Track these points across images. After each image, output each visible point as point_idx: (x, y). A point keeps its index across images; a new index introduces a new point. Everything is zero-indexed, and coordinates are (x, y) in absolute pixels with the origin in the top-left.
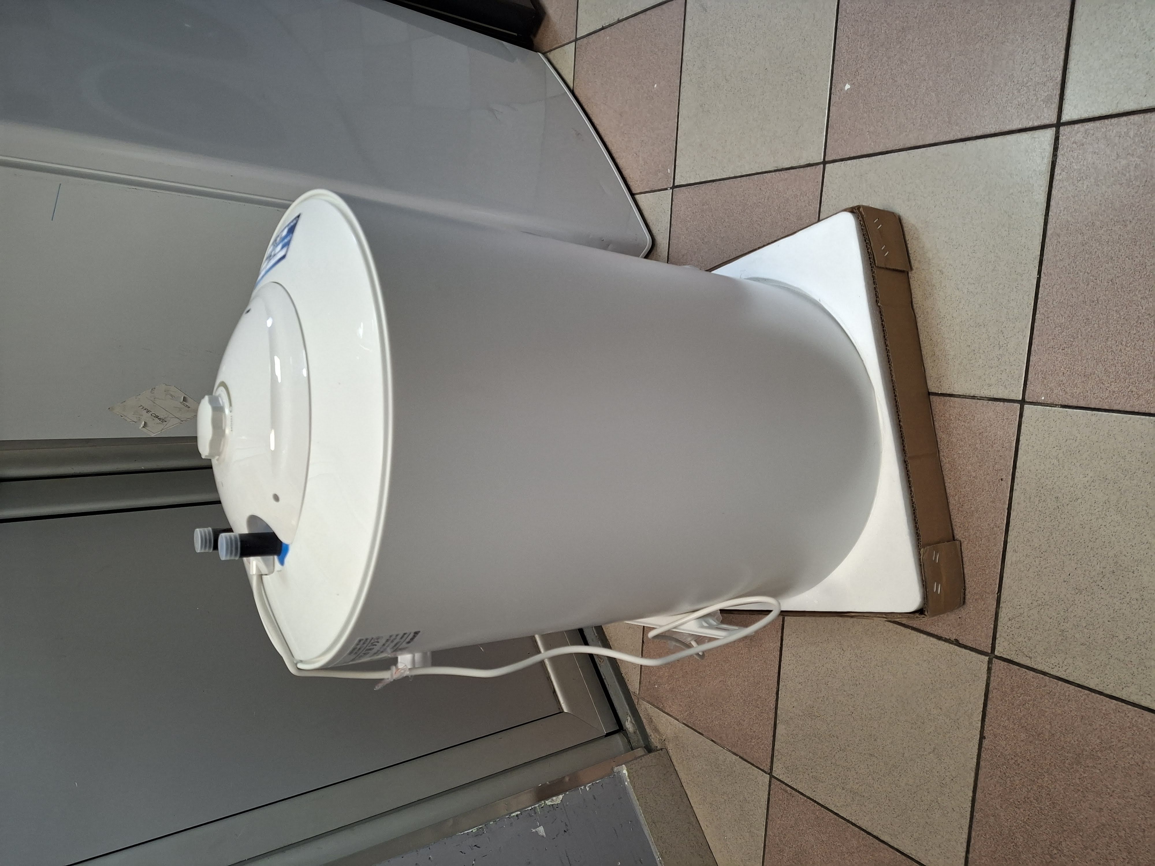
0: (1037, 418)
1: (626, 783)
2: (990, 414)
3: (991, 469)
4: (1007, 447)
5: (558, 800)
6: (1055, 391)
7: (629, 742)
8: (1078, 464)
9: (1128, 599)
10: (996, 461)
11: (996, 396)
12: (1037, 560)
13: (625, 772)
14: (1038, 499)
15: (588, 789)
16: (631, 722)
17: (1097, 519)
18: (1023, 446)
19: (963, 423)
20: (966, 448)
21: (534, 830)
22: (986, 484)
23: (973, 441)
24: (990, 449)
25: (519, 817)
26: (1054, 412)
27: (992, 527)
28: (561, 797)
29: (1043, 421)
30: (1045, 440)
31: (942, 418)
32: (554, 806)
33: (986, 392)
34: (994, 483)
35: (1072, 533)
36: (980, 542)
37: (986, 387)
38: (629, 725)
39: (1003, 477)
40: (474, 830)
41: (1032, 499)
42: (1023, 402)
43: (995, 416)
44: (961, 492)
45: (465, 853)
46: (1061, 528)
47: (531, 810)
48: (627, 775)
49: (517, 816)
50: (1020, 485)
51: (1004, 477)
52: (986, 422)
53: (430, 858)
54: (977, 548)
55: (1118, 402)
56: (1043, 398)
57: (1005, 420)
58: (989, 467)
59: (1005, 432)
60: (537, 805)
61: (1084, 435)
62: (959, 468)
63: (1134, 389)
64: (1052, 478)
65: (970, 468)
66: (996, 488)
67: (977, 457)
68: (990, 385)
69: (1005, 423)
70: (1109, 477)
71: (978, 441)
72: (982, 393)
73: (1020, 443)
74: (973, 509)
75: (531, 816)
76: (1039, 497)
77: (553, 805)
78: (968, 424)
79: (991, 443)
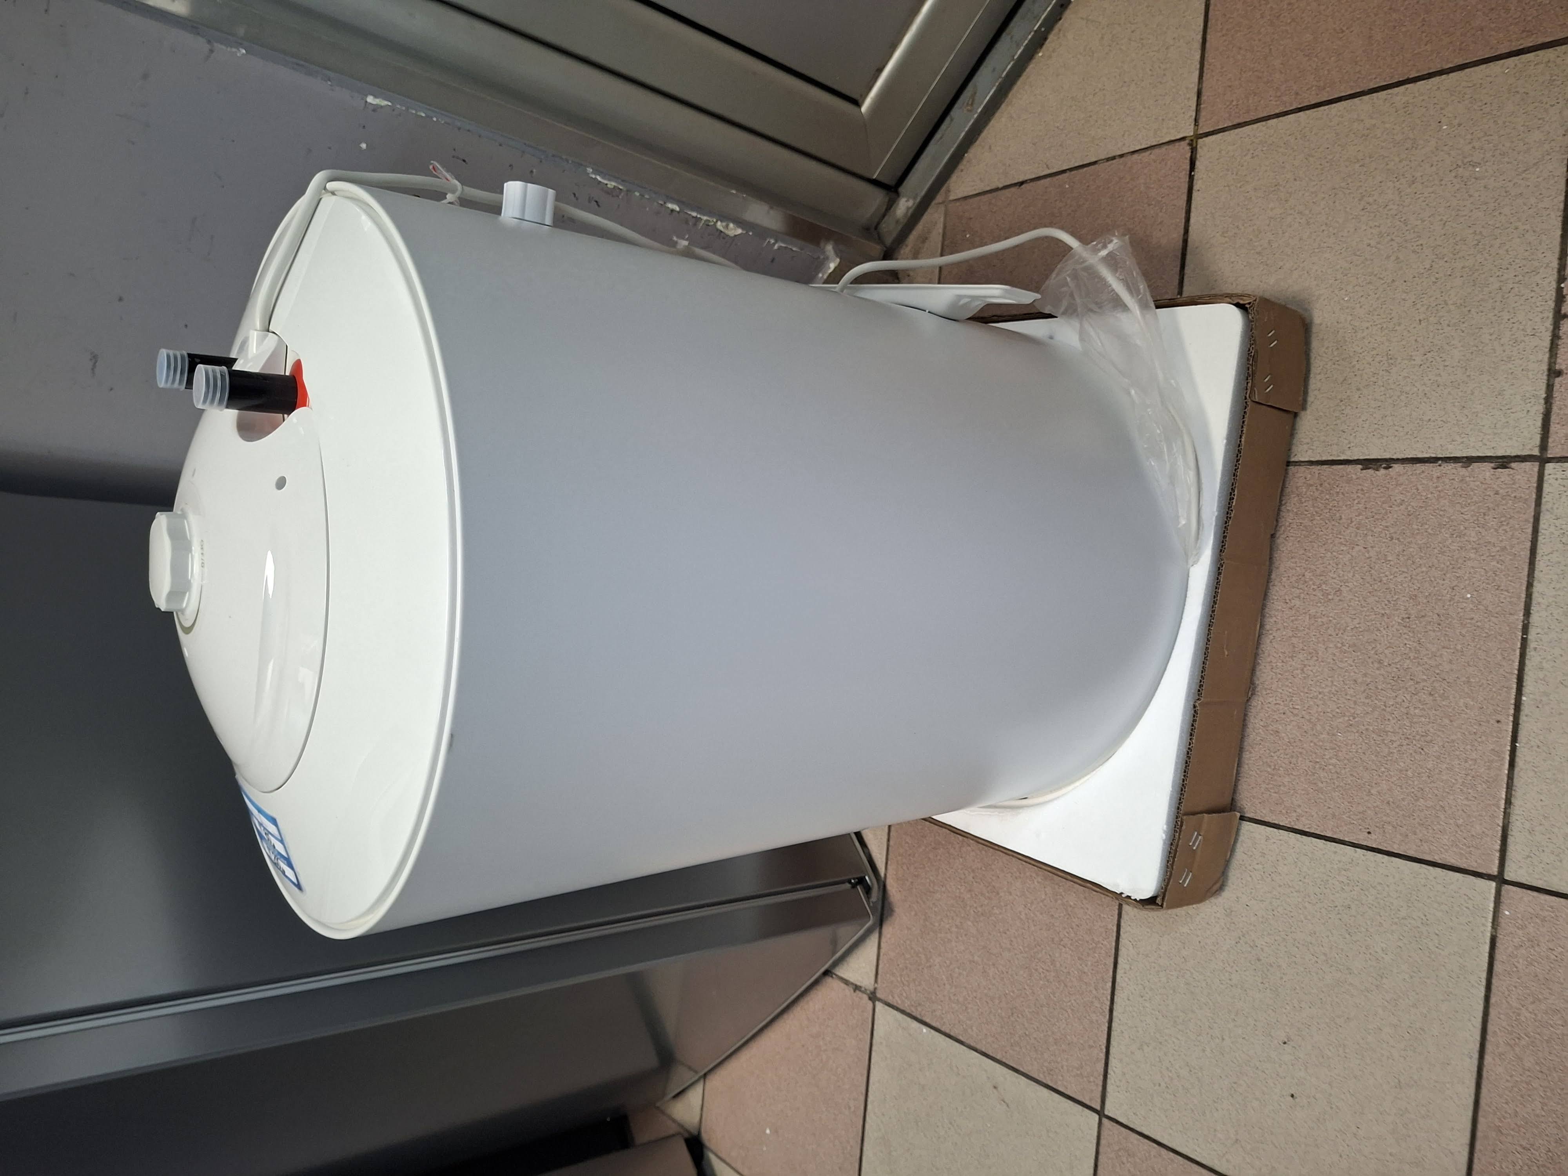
0: (1472, 898)
1: (820, 275)
2: (1478, 827)
3: (1384, 818)
4: (1422, 847)
5: (733, 231)
6: (1520, 932)
7: (884, 216)
8: (1401, 944)
9: (1228, 969)
10: (1398, 827)
11: (1510, 840)
12: (1260, 866)
13: (832, 266)
14: (1346, 881)
15: (776, 247)
16: (908, 209)
17: (1325, 954)
18: (1426, 871)
19: (1460, 781)
20: (1416, 783)
21: (675, 239)
22: (1361, 809)
23: (1430, 796)
24: (1417, 820)
25: (674, 213)
26: (1483, 925)
27: (1298, 811)
28: (739, 231)
29: (1467, 905)
30: (1436, 905)
31: (1469, 747)
32: (722, 234)
33: (1518, 824)
34: (1363, 821)
35: (1303, 919)
36: (1272, 791)
37: (1527, 825)
38: (904, 206)
39: (1372, 834)
40: (611, 184)
41: (1343, 872)
42: (1500, 880)
43: (1474, 833)
44: (1345, 768)
45: (577, 199)
46: (1307, 904)
47: (693, 217)
48: (830, 271)
49: (672, 211)
50: (1363, 858)
51: (1373, 836)
52: (1463, 819)
53: (532, 172)
54: (1264, 786)
55: (1502, 1016)
56: (1507, 913)
57: (1468, 850)
58: (1388, 815)
59: (1447, 847)
60: (705, 218)
61: (1447, 961)
62: (1383, 769)
63: (1523, 1042)
64: (1377, 905)
65: (1385, 786)
66: (1355, 822)
67: (1403, 799)
68: (1531, 832)
69: (1461, 849)
70: (1385, 981)
71: (1429, 803)
72: (1518, 818)
73: (1431, 868)
74: (1320, 785)
75: (687, 222)
76: (1348, 883)
77: (721, 232)
78: (1459, 790)
79: (1427, 823)
